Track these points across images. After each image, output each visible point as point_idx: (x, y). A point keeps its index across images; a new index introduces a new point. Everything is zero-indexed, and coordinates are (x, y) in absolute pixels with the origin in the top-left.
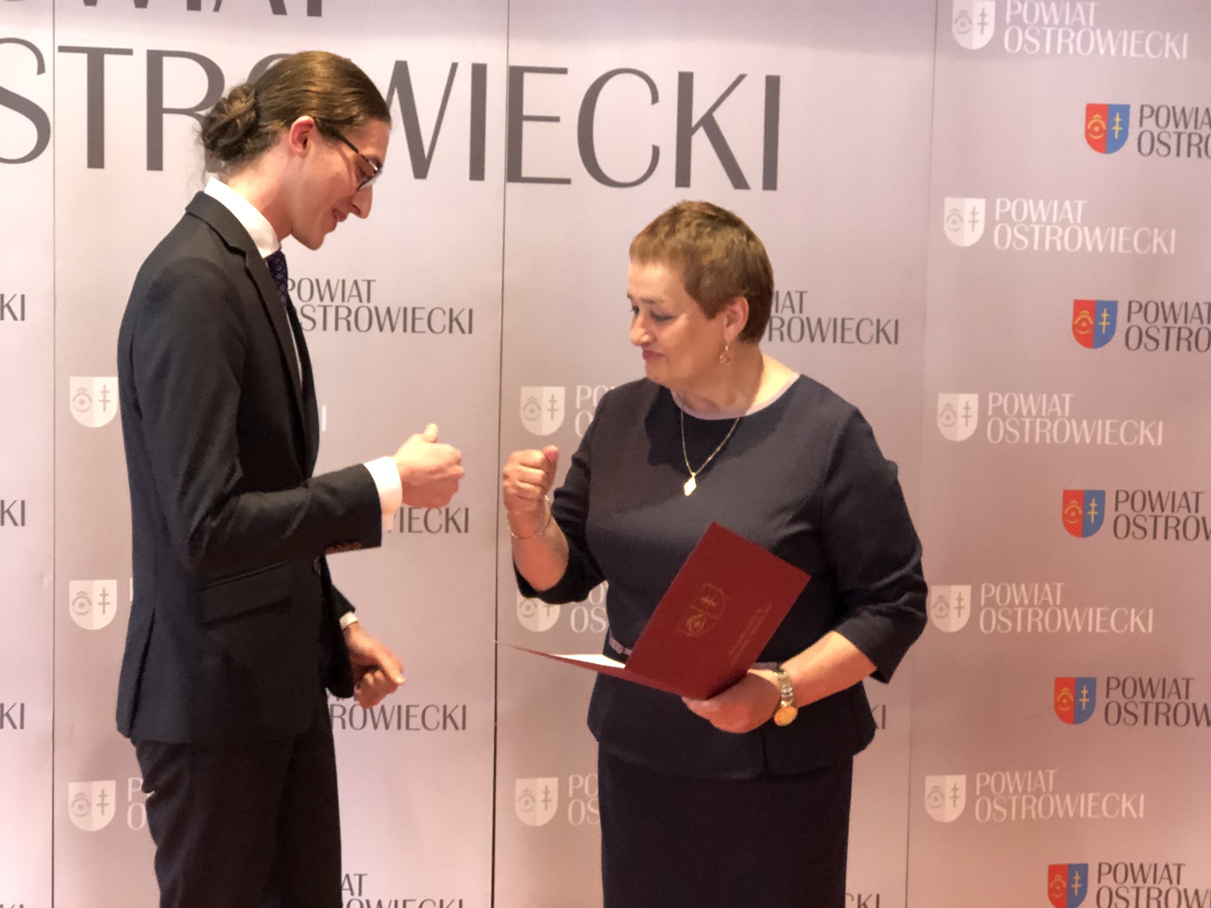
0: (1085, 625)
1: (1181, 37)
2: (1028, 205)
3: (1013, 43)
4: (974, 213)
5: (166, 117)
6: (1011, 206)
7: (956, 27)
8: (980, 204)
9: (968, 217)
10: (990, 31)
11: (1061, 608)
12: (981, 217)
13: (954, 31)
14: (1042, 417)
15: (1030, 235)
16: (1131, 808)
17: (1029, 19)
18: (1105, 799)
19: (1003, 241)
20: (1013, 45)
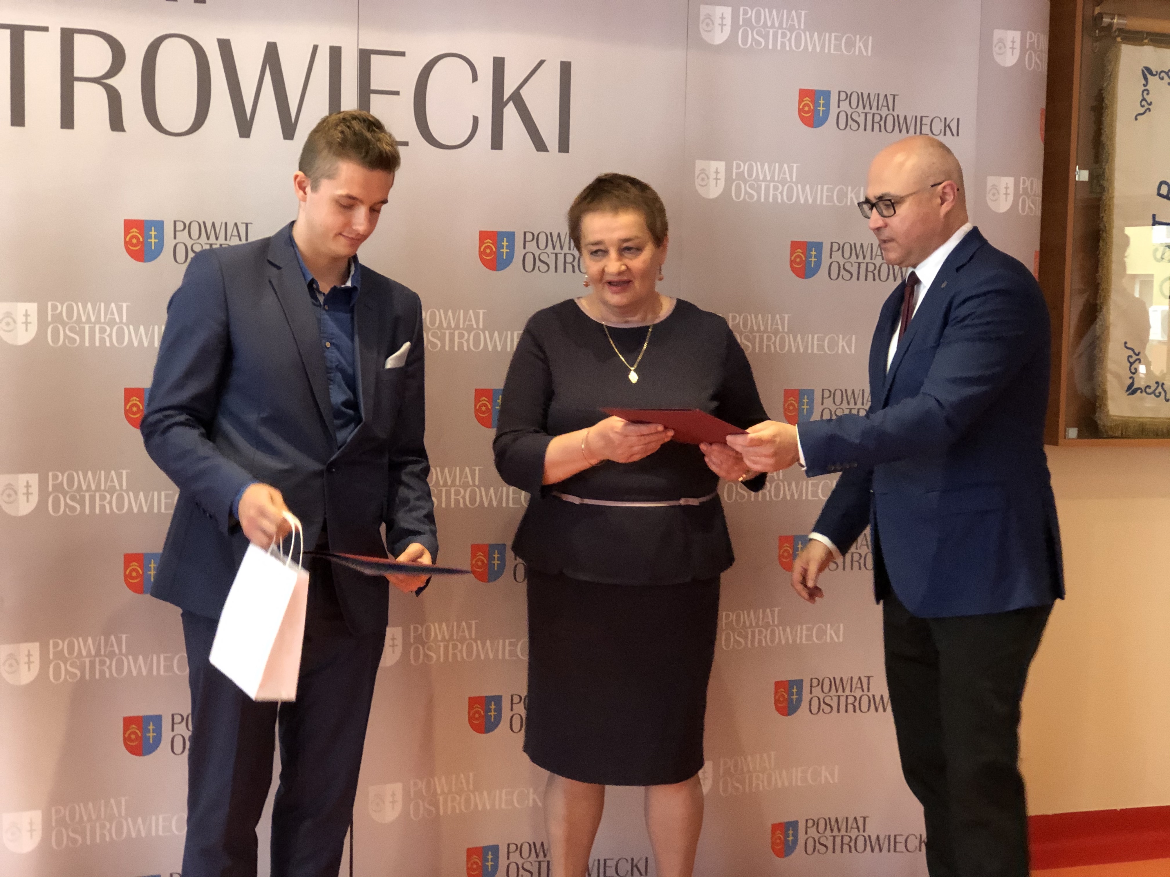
0: (801, 494)
1: (868, 39)
2: (757, 167)
3: (745, 41)
4: (717, 172)
5: (77, 84)
6: (745, 168)
7: (702, 27)
8: (721, 166)
9: (713, 176)
10: (727, 30)
11: (783, 481)
12: (722, 175)
13: (702, 31)
14: (768, 332)
15: (758, 191)
16: (834, 635)
17: (756, 22)
18: (815, 629)
19: (738, 195)
20: (745, 42)
